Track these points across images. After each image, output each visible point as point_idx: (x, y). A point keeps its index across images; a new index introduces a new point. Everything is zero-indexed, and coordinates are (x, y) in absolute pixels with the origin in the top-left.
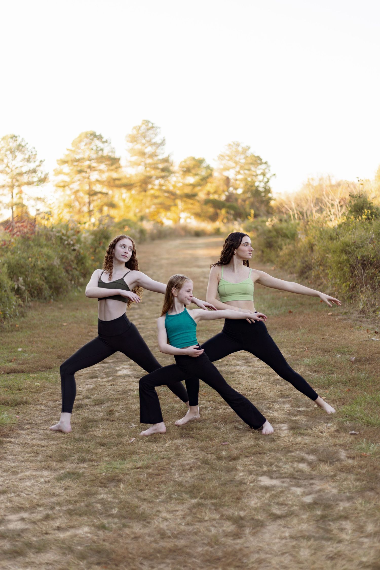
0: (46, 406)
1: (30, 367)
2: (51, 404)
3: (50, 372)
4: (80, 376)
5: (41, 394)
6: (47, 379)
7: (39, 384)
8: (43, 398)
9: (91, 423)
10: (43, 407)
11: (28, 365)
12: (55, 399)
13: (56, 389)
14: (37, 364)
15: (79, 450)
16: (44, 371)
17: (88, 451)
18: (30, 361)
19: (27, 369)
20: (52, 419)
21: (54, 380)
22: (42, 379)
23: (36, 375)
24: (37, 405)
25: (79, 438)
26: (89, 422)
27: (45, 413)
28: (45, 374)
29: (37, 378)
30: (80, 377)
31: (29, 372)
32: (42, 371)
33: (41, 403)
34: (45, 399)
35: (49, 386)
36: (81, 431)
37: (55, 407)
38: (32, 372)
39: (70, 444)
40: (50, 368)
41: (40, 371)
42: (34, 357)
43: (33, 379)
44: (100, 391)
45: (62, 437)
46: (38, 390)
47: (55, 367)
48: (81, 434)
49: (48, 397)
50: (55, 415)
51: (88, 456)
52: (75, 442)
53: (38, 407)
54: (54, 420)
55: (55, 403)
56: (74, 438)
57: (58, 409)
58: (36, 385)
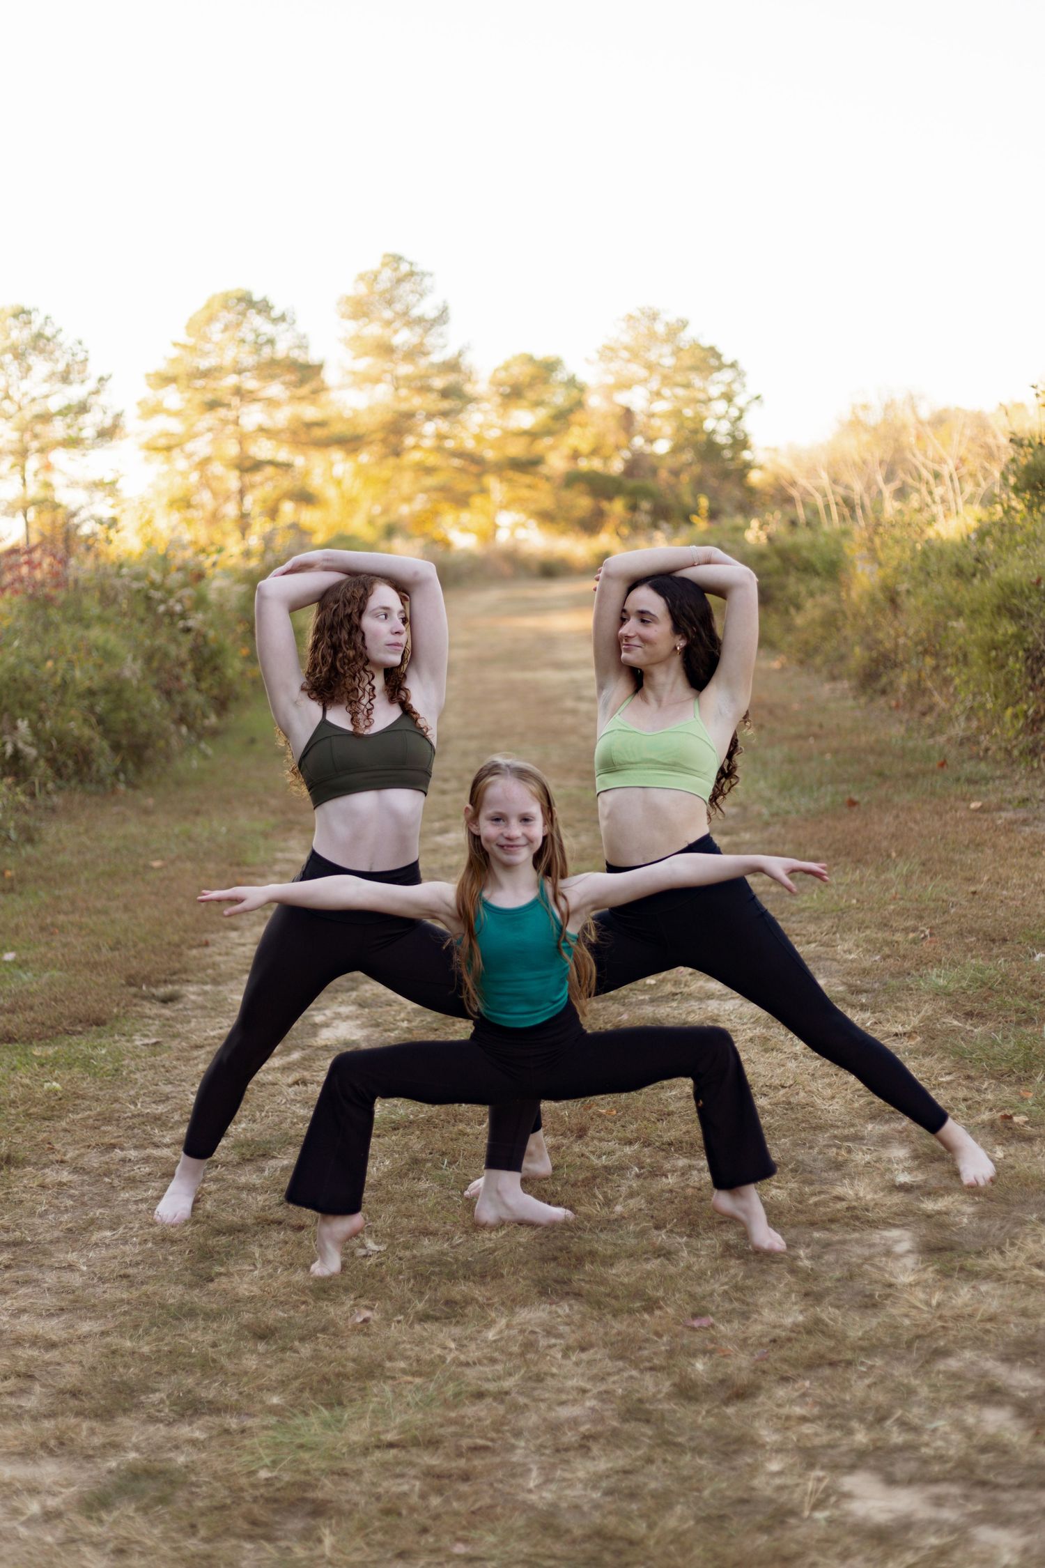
0: (76, 1170)
1: (34, 1020)
2: (94, 1160)
3: (100, 1036)
4: (197, 1047)
5: (64, 1124)
6: (86, 1063)
7: (56, 1085)
8: (68, 1138)
9: (223, 1240)
10: (65, 1176)
11: (30, 1015)
12: (107, 1140)
13: (116, 1100)
14: (60, 1008)
15: (176, 1360)
16: (80, 1033)
17: (208, 1366)
18: (37, 1001)
19: (25, 1029)
20: (92, 1222)
21: (110, 1067)
22: (70, 1066)
23: (51, 1051)
24: (45, 1166)
25: (181, 1305)
26: (219, 1232)
27: (71, 1197)
28: (82, 1045)
29: (55, 1062)
30: (195, 1053)
31: (30, 1039)
32: (74, 1033)
33: (58, 1157)
34: (76, 1142)
35: (92, 1091)
36: (188, 1277)
37: (107, 1173)
38: (41, 1038)
39: (147, 1332)
40: (99, 1022)
41: (67, 1032)
42: (51, 984)
43: (42, 1065)
44: (260, 1108)
45: (122, 1300)
46: (54, 1109)
47: (117, 1016)
48: (191, 1286)
49: (86, 1133)
50: (106, 1203)
51: (207, 1387)
52: (165, 1324)
53: (51, 1175)
54: (100, 1228)
55: (106, 1158)
56: (162, 1306)
57: (116, 1183)
58: (49, 1091)
